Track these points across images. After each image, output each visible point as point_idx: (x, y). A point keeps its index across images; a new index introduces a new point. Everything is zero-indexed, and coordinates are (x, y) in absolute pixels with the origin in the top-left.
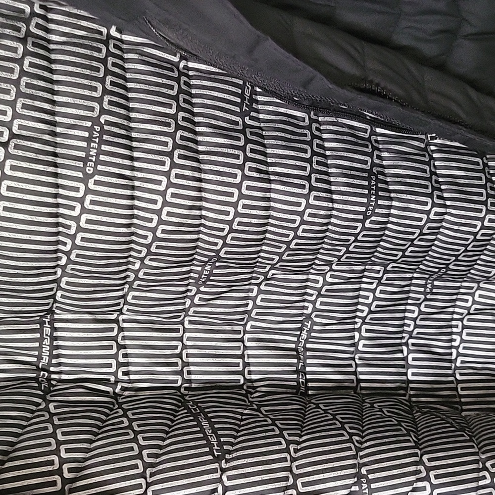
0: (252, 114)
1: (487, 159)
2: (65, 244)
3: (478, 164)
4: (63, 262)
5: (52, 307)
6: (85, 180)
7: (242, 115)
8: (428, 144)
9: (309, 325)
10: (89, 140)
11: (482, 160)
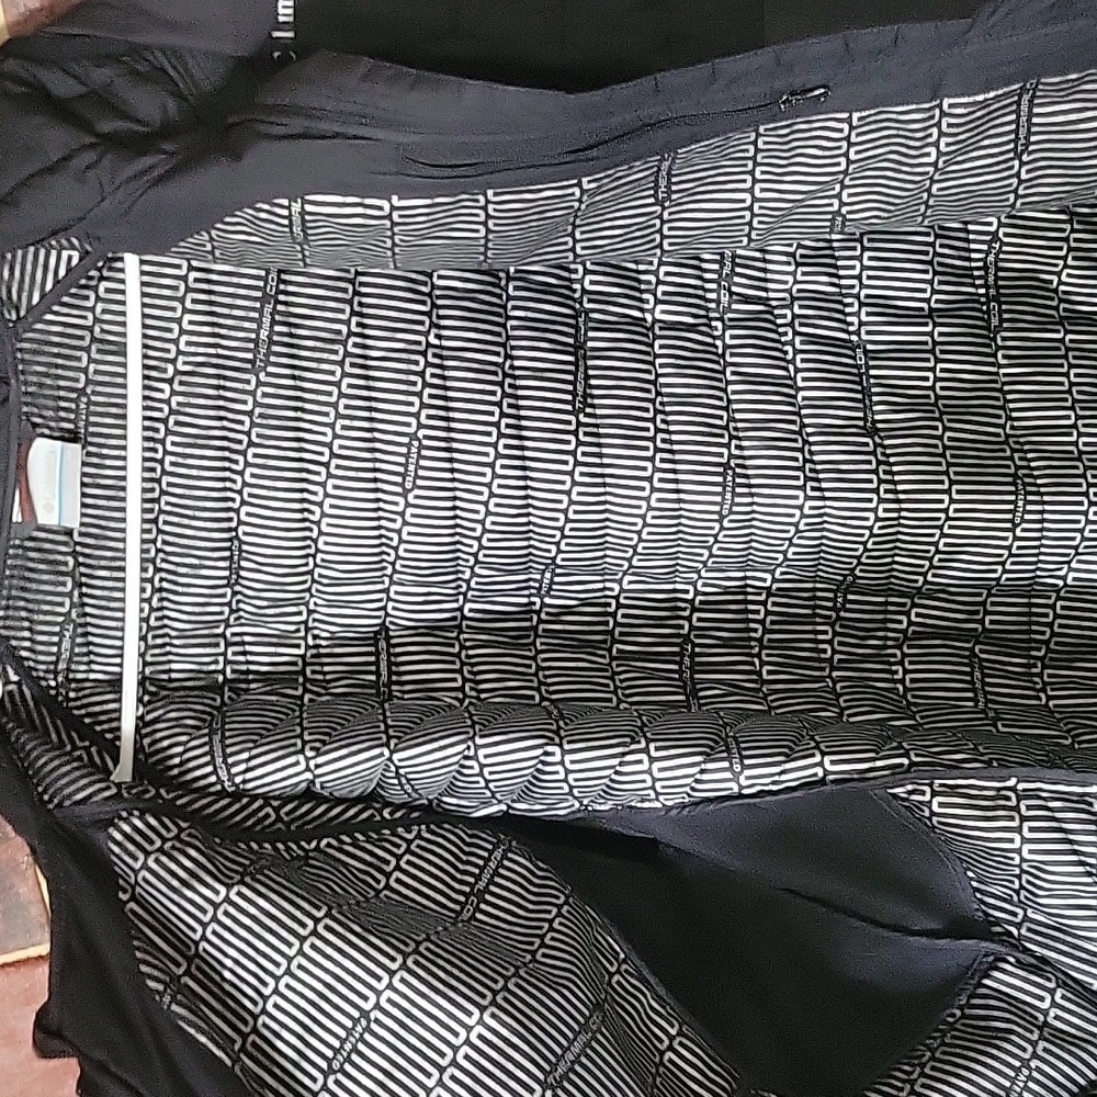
0: (588, 410)
1: (880, 437)
2: (389, 554)
3: (867, 445)
4: (389, 571)
5: (385, 620)
6: (404, 495)
7: (575, 412)
8: (803, 426)
9: (689, 647)
10: (407, 456)
11: (873, 440)
